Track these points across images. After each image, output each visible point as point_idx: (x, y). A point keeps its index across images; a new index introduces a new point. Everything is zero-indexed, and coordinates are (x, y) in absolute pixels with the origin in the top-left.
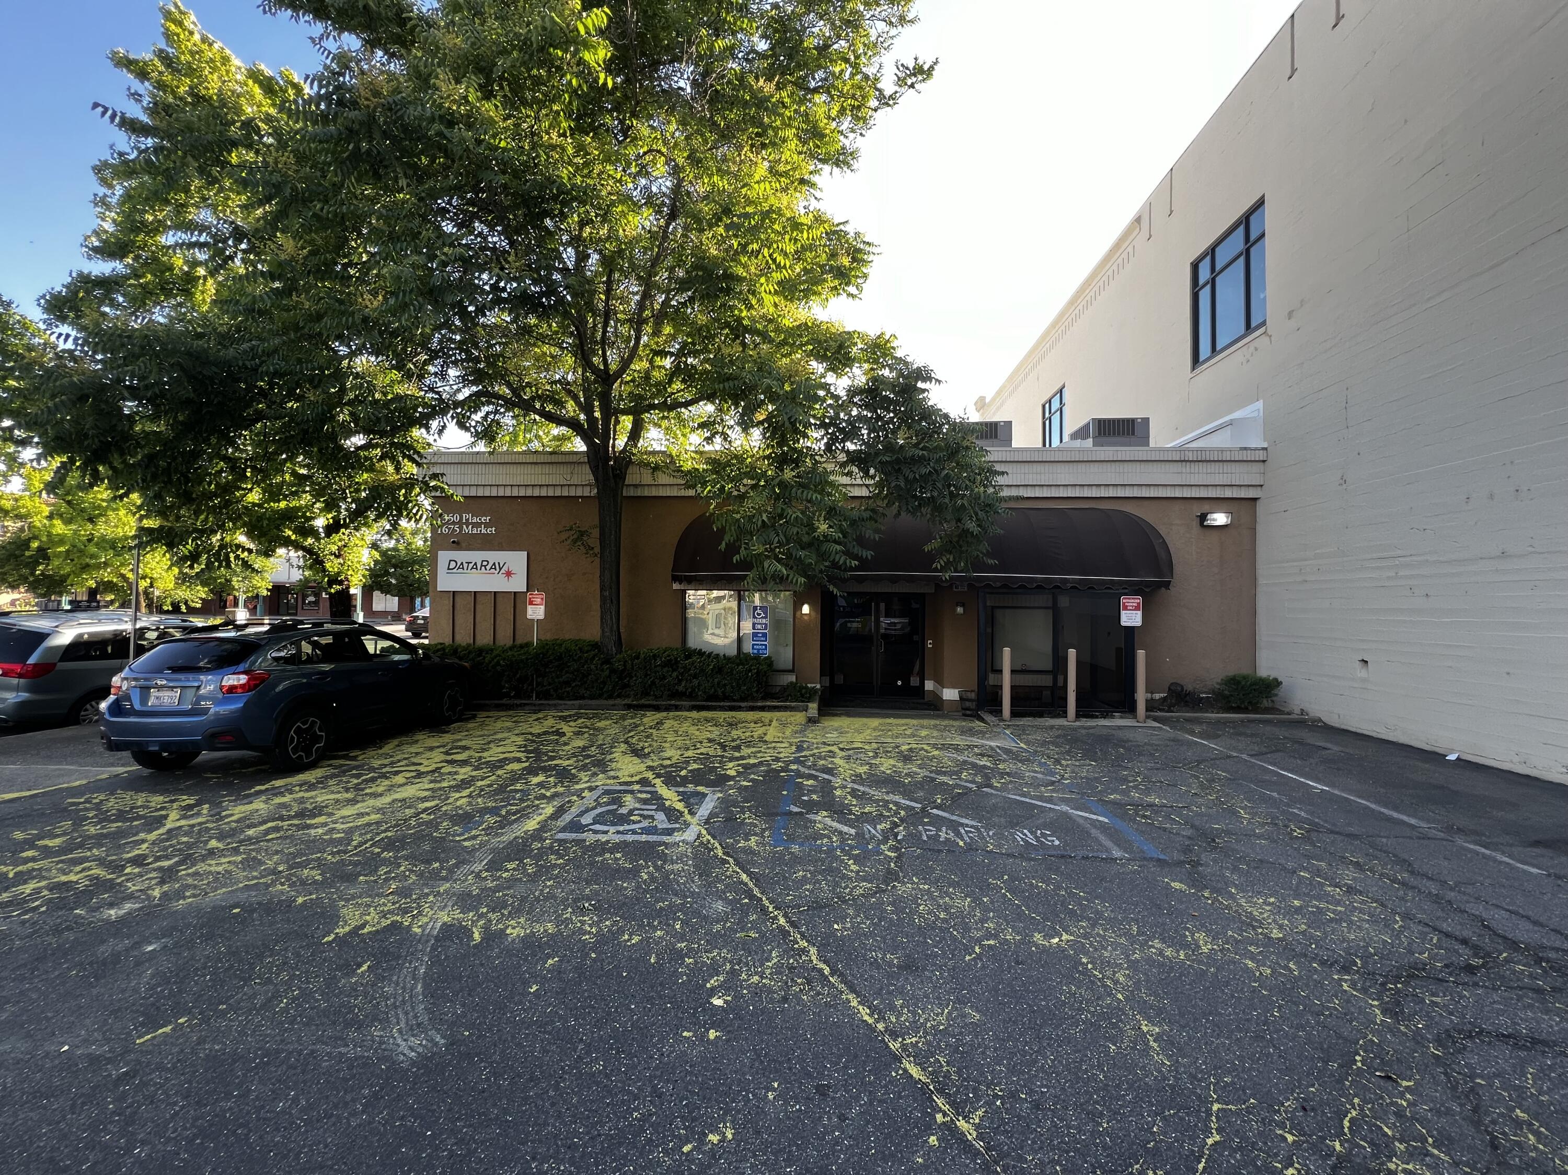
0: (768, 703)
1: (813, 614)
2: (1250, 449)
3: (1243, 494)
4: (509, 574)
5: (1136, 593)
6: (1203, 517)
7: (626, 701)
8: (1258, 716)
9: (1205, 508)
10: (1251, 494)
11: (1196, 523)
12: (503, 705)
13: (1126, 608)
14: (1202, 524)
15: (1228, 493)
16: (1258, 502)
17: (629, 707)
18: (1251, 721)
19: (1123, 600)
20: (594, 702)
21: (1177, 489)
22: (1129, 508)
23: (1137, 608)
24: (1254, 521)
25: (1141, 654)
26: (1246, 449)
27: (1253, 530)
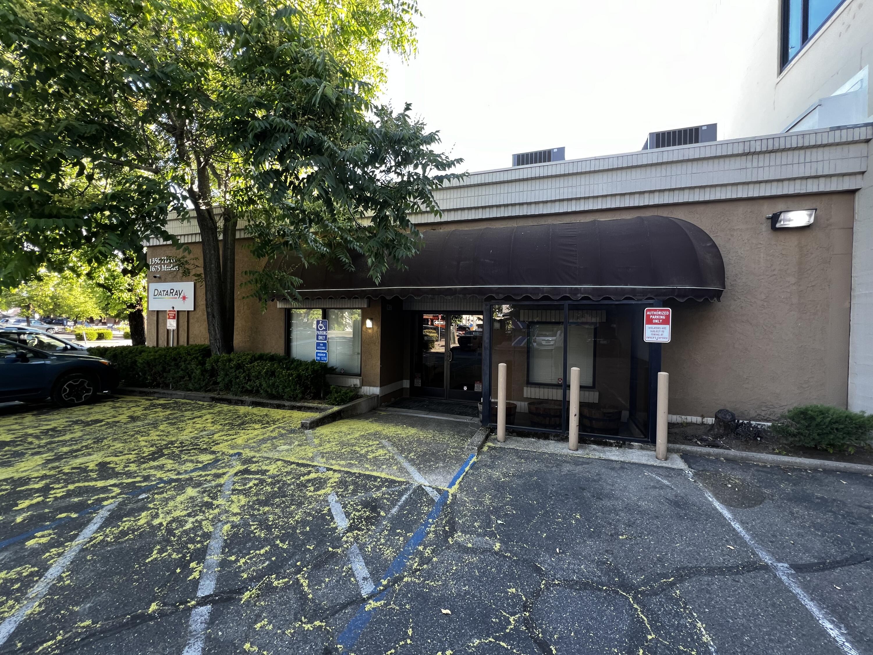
0: (306, 404)
1: (376, 328)
2: (847, 128)
3: (834, 185)
4: (184, 298)
5: (665, 304)
6: (775, 218)
7: (212, 395)
8: (842, 465)
9: (780, 206)
10: (847, 184)
11: (765, 227)
12: (144, 392)
13: (650, 322)
14: (774, 228)
15: (812, 187)
16: (857, 195)
17: (213, 399)
18: (827, 471)
19: (647, 312)
20: (193, 394)
21: (740, 187)
22: (680, 215)
23: (665, 322)
24: (852, 218)
25: (663, 377)
26: (839, 128)
27: (850, 230)
